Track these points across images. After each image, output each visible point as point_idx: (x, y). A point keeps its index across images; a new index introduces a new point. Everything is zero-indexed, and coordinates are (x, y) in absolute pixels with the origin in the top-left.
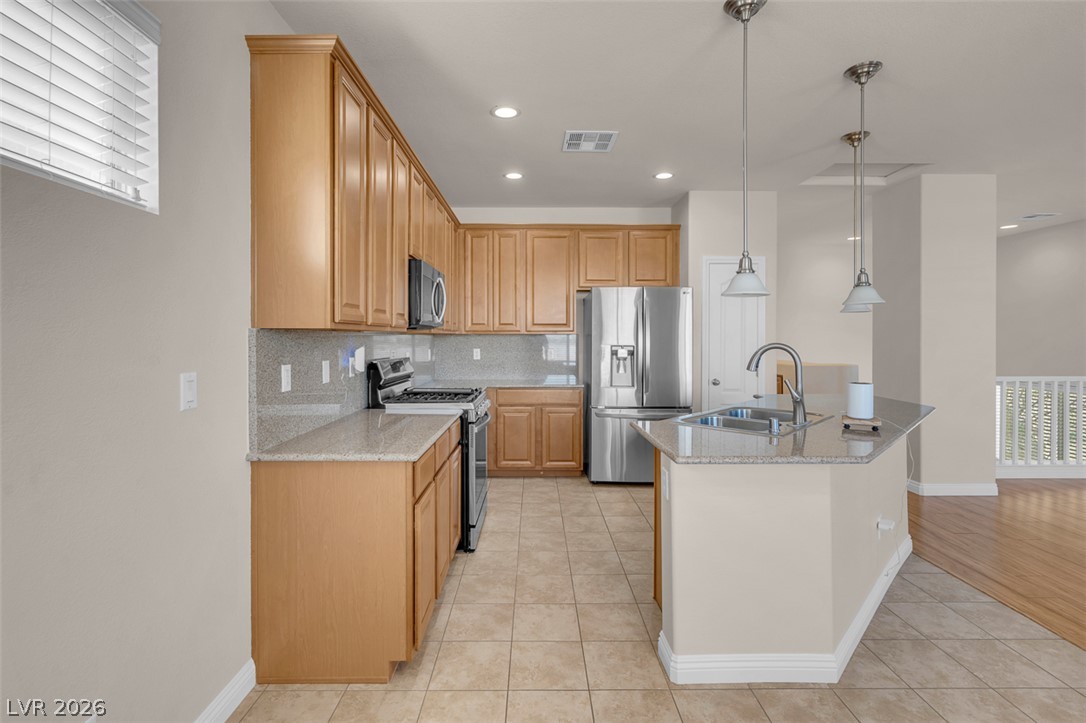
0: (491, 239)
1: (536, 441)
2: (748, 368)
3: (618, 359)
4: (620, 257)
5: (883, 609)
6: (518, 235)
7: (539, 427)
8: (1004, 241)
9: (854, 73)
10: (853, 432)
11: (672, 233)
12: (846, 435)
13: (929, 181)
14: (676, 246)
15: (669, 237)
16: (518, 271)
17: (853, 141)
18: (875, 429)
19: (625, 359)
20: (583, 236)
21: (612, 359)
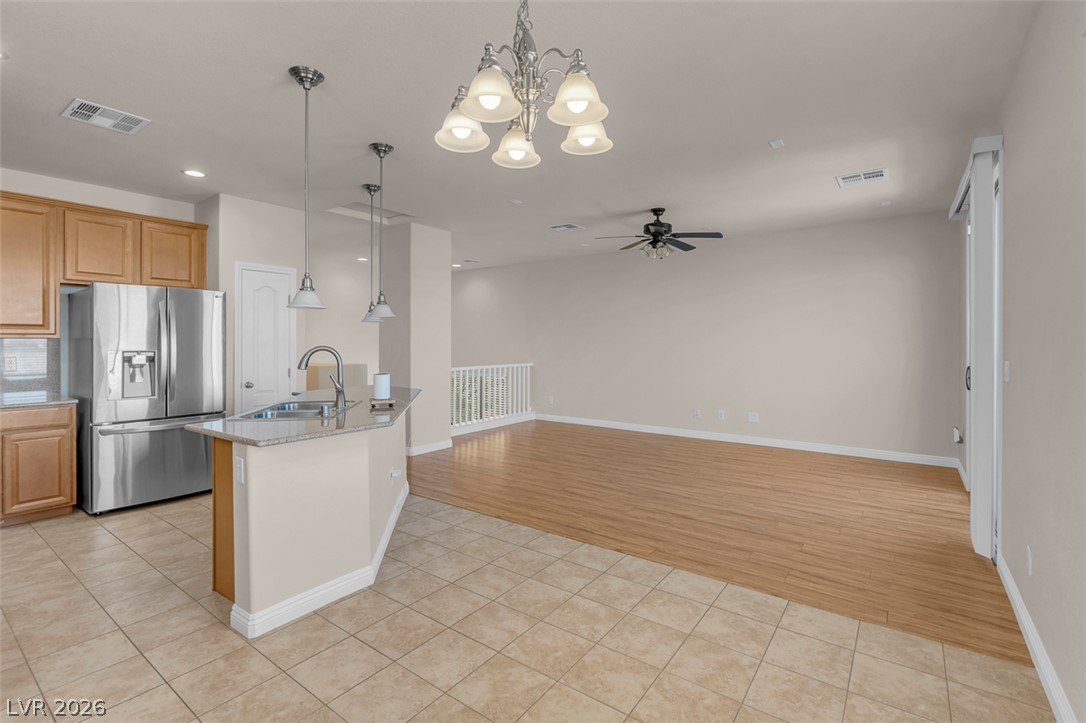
3: (133, 367)
5: (396, 531)
8: (455, 273)
9: (376, 147)
10: (378, 410)
11: (198, 234)
12: (374, 413)
13: (417, 229)
14: (202, 247)
15: (193, 236)
17: (370, 190)
18: (391, 405)
19: (142, 366)
20: (71, 216)
21: (123, 366)
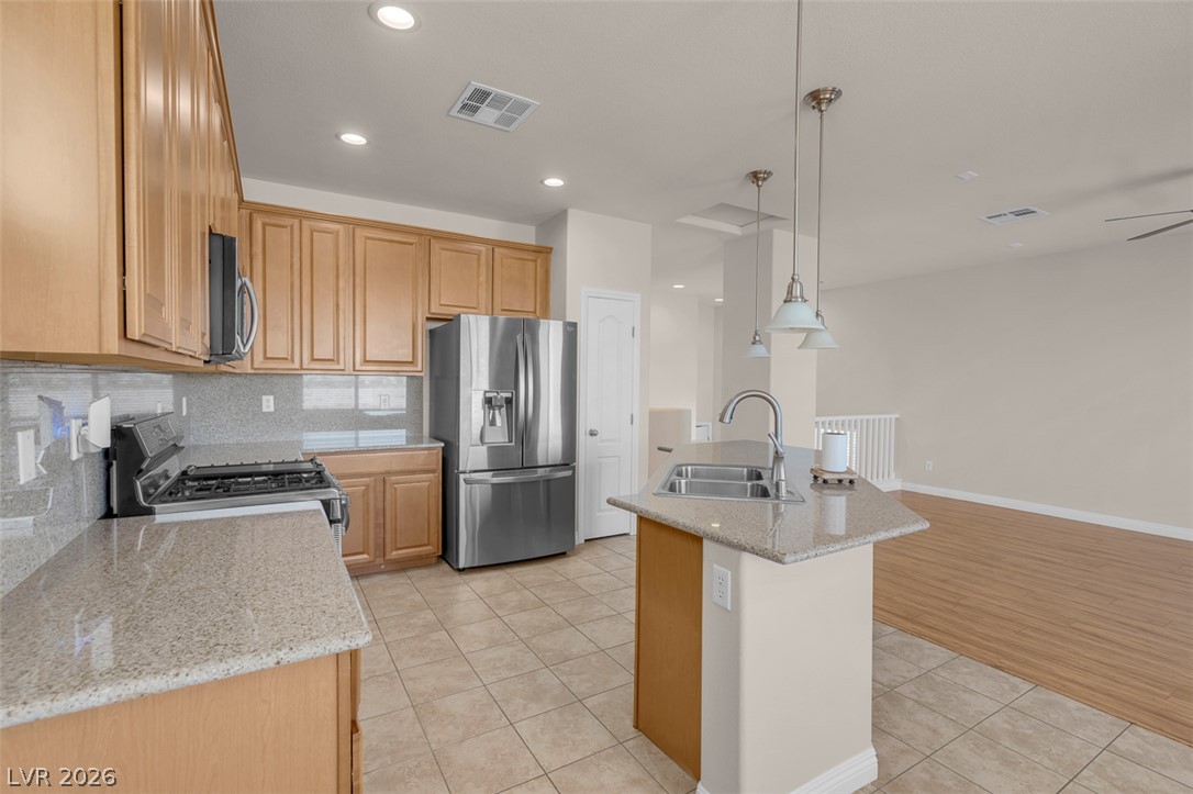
0: (296, 232)
1: (377, 525)
2: (721, 420)
3: (493, 409)
4: (483, 279)
6: (341, 233)
7: (380, 505)
9: (815, 97)
11: (542, 256)
14: (547, 272)
15: (539, 261)
16: (341, 284)
17: (758, 179)
19: (500, 408)
20: (436, 245)
21: (485, 406)
